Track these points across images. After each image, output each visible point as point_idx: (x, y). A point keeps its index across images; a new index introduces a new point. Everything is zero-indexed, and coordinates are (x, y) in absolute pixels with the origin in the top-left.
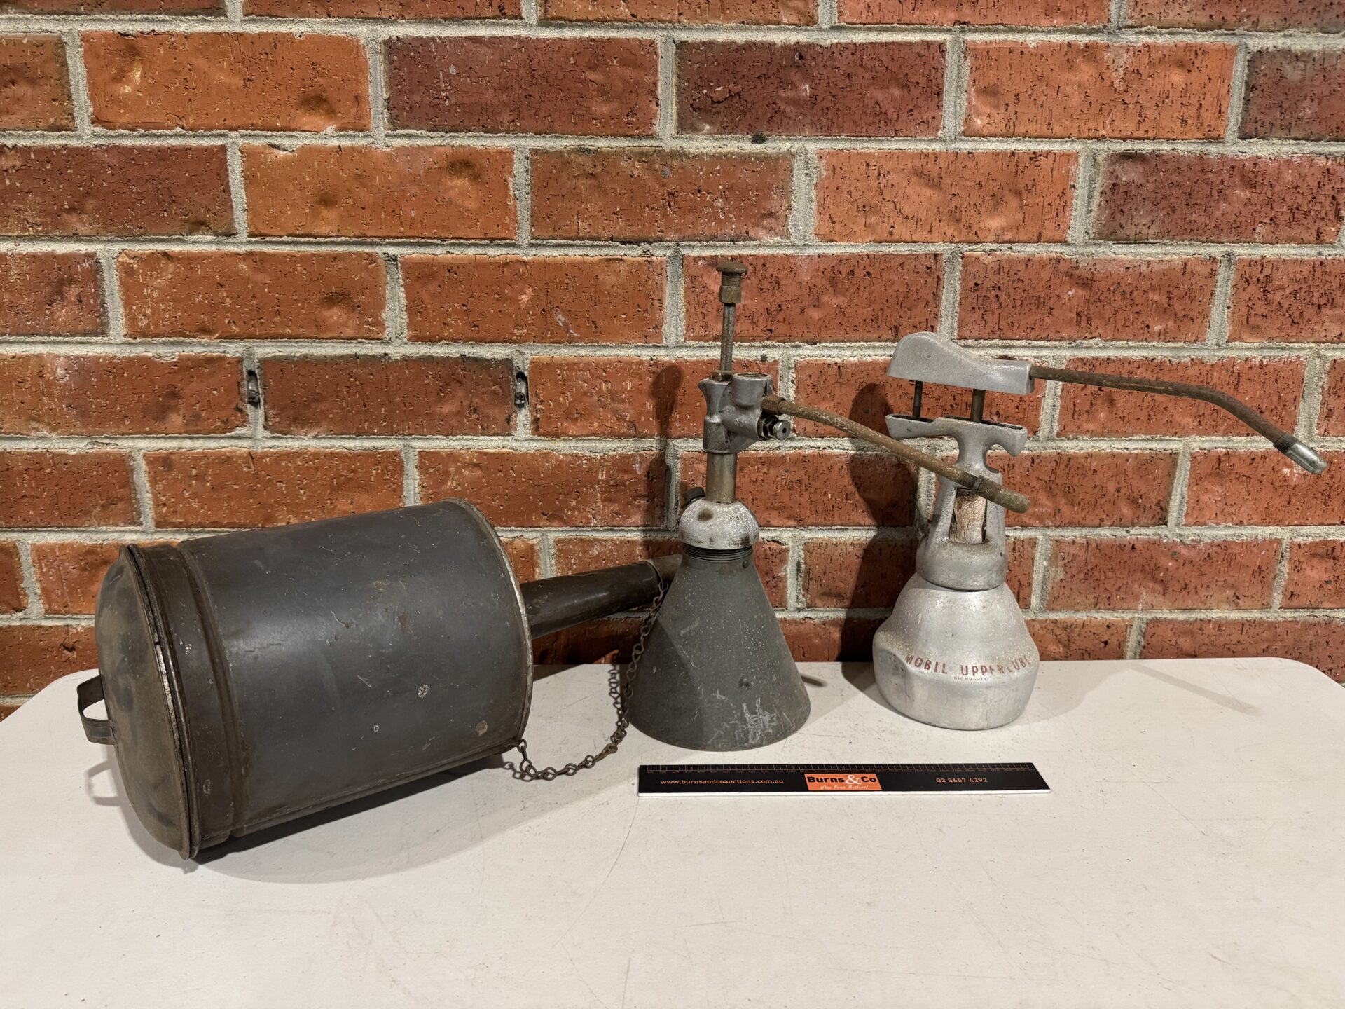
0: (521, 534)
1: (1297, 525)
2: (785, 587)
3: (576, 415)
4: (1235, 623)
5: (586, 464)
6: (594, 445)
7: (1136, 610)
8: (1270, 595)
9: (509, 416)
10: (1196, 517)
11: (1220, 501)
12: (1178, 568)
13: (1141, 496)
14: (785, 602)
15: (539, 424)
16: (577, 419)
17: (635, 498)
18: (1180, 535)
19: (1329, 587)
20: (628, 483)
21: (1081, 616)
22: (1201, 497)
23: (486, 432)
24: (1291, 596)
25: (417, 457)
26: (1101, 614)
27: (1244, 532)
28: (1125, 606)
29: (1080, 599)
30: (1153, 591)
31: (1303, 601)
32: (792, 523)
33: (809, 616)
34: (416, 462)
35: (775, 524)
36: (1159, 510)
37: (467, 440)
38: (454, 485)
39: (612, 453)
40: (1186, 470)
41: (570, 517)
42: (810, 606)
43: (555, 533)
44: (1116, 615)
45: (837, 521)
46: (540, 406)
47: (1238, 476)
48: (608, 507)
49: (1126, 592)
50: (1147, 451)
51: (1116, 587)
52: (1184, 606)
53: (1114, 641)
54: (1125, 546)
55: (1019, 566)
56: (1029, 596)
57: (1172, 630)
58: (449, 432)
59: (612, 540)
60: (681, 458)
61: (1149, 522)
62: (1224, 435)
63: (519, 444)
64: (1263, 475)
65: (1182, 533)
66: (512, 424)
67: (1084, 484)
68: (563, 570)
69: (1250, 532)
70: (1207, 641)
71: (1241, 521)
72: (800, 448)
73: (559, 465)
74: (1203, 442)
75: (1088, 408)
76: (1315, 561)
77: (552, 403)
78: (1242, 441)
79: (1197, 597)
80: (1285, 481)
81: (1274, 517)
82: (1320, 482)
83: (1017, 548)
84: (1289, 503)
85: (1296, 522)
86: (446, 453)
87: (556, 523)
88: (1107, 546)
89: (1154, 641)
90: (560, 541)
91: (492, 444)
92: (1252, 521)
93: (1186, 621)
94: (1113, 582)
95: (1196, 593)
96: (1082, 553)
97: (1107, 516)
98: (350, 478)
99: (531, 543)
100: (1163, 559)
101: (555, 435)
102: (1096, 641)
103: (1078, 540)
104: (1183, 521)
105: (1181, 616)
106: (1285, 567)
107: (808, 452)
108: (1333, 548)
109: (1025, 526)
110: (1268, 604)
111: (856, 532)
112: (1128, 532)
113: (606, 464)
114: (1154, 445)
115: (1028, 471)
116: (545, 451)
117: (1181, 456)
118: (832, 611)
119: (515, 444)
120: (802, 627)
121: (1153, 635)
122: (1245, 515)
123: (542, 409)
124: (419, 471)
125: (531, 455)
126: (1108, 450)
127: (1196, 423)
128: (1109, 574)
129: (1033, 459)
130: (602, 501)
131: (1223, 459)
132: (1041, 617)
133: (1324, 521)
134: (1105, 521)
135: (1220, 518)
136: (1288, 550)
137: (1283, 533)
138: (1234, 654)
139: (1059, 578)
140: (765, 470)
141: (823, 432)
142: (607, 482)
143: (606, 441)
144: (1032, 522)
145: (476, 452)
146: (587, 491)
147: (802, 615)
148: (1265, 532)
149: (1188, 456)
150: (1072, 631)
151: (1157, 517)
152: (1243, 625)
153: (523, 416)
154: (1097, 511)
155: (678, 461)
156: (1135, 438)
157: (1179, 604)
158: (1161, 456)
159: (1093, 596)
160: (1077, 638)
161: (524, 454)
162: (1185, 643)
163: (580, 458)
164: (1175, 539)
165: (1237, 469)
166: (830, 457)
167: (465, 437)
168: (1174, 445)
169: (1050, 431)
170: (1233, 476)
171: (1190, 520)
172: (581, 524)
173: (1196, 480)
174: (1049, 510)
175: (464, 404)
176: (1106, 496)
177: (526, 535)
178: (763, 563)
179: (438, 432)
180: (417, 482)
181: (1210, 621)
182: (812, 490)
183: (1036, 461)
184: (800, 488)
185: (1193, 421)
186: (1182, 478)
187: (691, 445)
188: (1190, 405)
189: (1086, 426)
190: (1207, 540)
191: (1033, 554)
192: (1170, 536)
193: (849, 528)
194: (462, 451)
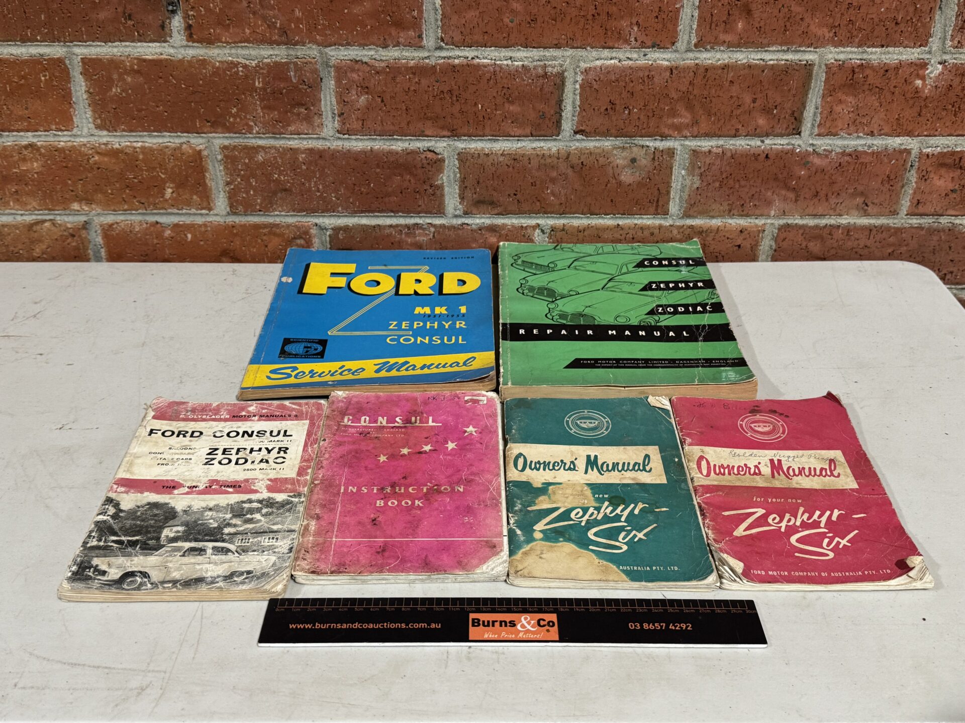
0: (187, 139)
1: (926, 136)
2: (443, 195)
3: (228, 22)
4: (863, 228)
5: (242, 71)
6: (247, 52)
7: (768, 216)
8: (897, 202)
9: (163, 22)
10: (828, 128)
11: (852, 112)
12: (810, 177)
13: (776, 106)
14: (444, 209)
15: (193, 31)
16: (229, 25)
17: (293, 106)
18: (812, 145)
19: (954, 195)
20: (284, 91)
21: (716, 222)
22: (835, 107)
23: (142, 38)
24: (918, 204)
25: (80, 64)
26: (735, 220)
27: (875, 142)
28: (758, 212)
29: (714, 206)
30: (785, 199)
31: (929, 209)
32: (446, 133)
33: (466, 222)
34: (80, 69)
35: (430, 134)
36: (794, 121)
37: (126, 46)
38: (119, 91)
39: (265, 60)
40: (821, 81)
41: (233, 124)
42: (466, 213)
43: (220, 140)
44: (749, 220)
45: (487, 131)
46: (192, 13)
47: (871, 87)
48: (269, 115)
49: (759, 200)
50: (783, 62)
51: (750, 195)
52: (814, 213)
53: (747, 245)
54: (759, 155)
55: (658, 175)
56: (668, 203)
57: (802, 234)
58: (108, 39)
59: (275, 148)
60: (334, 66)
61: (783, 132)
62: (860, 45)
63: (176, 51)
64: (895, 87)
65: (815, 142)
66: (167, 30)
67: (721, 94)
68: (231, 175)
69: (880, 142)
70: (835, 245)
71: (872, 132)
72: (449, 58)
73: (216, 72)
74: (838, 53)
75: (725, 19)
76: (943, 171)
77: (202, 9)
78: (877, 52)
79: (827, 204)
80: (917, 92)
81: (905, 128)
82: (951, 94)
83: (656, 158)
84: (919, 115)
85: (925, 133)
86: (107, 59)
87: (220, 130)
88: (742, 155)
89: (785, 245)
90: (224, 148)
91: (150, 50)
92: (882, 132)
93: (817, 227)
94: (746, 190)
95: (827, 200)
96: (718, 162)
97: (743, 126)
98: (22, 85)
99: (198, 148)
100: (795, 167)
101: (209, 42)
102: (729, 245)
103: (714, 150)
104: (816, 131)
105: (811, 222)
106: (913, 176)
107: (457, 61)
108: (961, 158)
109: (664, 137)
110: (895, 211)
111: (506, 142)
112: (763, 142)
113: (261, 71)
114: (790, 56)
115: (667, 82)
116: (201, 58)
117: (816, 68)
118: (487, 218)
119: (172, 51)
120: (460, 232)
121: (784, 239)
122: (876, 126)
123: (194, 16)
124: (84, 77)
125: (187, 61)
126: (745, 61)
127: (831, 34)
128: (743, 183)
129: (671, 70)
130: (262, 108)
131: (857, 70)
132: (679, 223)
133: (953, 132)
134: (741, 132)
135: (852, 128)
136: (917, 160)
137: (912, 144)
138: (861, 258)
139: (695, 186)
140: (417, 80)
141: (470, 42)
142: (264, 89)
143: (259, 49)
144: (671, 132)
145: (135, 58)
146: (246, 98)
147: (460, 221)
148: (896, 142)
149: (823, 67)
150: (707, 236)
151: (791, 127)
152: (871, 230)
153: (177, 22)
154: (734, 121)
155: (333, 69)
156: (771, 49)
157: (810, 210)
158: (796, 67)
159: (726, 203)
160: (712, 242)
161: (181, 61)
162: (814, 246)
163: (236, 65)
164: (808, 149)
165: (871, 80)
166: (478, 67)
167: (124, 44)
168: (810, 56)
169: (688, 41)
170: (866, 87)
171: (823, 130)
172: (244, 131)
173: (830, 91)
174: (687, 121)
175: (119, 10)
176: (742, 106)
177: (193, 141)
178: (420, 171)
179: (98, 39)
180: (84, 88)
181: (839, 226)
182: (463, 101)
183: (674, 71)
184: (451, 98)
185: (829, 32)
186: (817, 89)
187: (342, 53)
188: (827, 15)
189: (722, 37)
190: (839, 150)
191: (672, 164)
192: (803, 146)
193: (501, 138)
194: (122, 58)
